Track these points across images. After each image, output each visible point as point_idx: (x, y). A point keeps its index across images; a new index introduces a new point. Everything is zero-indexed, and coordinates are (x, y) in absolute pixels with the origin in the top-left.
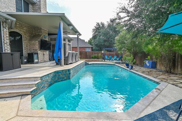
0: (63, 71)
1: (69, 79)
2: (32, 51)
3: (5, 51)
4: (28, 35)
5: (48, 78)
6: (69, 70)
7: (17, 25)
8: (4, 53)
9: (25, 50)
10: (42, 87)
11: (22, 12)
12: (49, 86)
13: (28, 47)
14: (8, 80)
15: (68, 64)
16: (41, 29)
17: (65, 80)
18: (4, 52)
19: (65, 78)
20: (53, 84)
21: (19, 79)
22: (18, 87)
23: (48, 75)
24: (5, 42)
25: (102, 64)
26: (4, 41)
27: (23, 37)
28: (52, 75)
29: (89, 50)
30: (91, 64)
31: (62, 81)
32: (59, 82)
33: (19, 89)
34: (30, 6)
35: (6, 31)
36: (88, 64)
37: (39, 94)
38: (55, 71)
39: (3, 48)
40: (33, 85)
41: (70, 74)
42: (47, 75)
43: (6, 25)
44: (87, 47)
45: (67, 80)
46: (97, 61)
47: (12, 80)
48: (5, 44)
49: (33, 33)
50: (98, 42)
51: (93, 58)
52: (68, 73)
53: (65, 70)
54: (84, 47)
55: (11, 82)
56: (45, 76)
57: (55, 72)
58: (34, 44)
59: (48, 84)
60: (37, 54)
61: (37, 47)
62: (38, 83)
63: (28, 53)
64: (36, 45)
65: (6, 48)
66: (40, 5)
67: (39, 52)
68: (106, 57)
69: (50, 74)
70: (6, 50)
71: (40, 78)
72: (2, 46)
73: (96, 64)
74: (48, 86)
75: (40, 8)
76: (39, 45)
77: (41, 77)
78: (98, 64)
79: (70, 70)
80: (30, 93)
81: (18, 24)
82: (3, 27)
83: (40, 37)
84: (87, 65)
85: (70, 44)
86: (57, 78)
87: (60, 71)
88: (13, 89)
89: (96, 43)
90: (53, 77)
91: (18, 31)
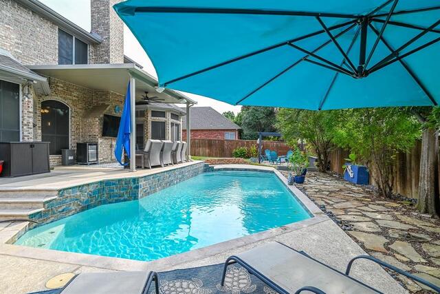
0: (120, 180)
1: (136, 198)
2: (88, 139)
3: (23, 138)
4: (80, 107)
5: (78, 193)
6: (135, 180)
7: (59, 88)
8: (21, 143)
9: (73, 137)
10: (60, 210)
11: (72, 64)
12: (83, 209)
13: (81, 131)
14: (4, 193)
15: (149, 168)
16: (108, 93)
17: (125, 200)
18: (21, 140)
19: (126, 196)
20: (95, 206)
21: (21, 193)
22: (13, 205)
23: (80, 186)
24: (25, 122)
25: (246, 170)
26: (24, 120)
27: (70, 110)
28: (91, 188)
29: (231, 137)
30: (219, 170)
31: (117, 201)
32: (110, 203)
33: (13, 209)
34: (90, 49)
35: (29, 101)
36: (213, 170)
37: (52, 222)
38: (101, 180)
39: (21, 133)
40: (40, 205)
41: (137, 187)
42: (76, 187)
43: (29, 91)
44: (227, 130)
45: (130, 200)
46: (241, 163)
47: (9, 193)
48: (26, 125)
49: (94, 101)
50: (251, 118)
51: (237, 155)
52: (132, 185)
53: (126, 179)
54: (221, 130)
55: (8, 197)
56: (70, 188)
57: (101, 182)
58: (91, 125)
59: (79, 205)
60: (96, 144)
61: (97, 130)
62: (50, 201)
63: (77, 144)
64: (96, 125)
65: (26, 133)
66: (109, 45)
67: (100, 141)
68: (268, 154)
69: (88, 185)
70: (26, 138)
71: (57, 192)
72: (19, 129)
73: (233, 169)
74: (78, 210)
75: (107, 52)
76: (102, 127)
77: (60, 191)
78: (238, 169)
79: (138, 180)
80: (27, 218)
81: (62, 85)
82: (24, 94)
83: (105, 109)
84: (209, 171)
85: (178, 122)
86: (105, 195)
87: (112, 180)
88: (6, 209)
89: (247, 121)
90: (94, 193)
91: (60, 99)
